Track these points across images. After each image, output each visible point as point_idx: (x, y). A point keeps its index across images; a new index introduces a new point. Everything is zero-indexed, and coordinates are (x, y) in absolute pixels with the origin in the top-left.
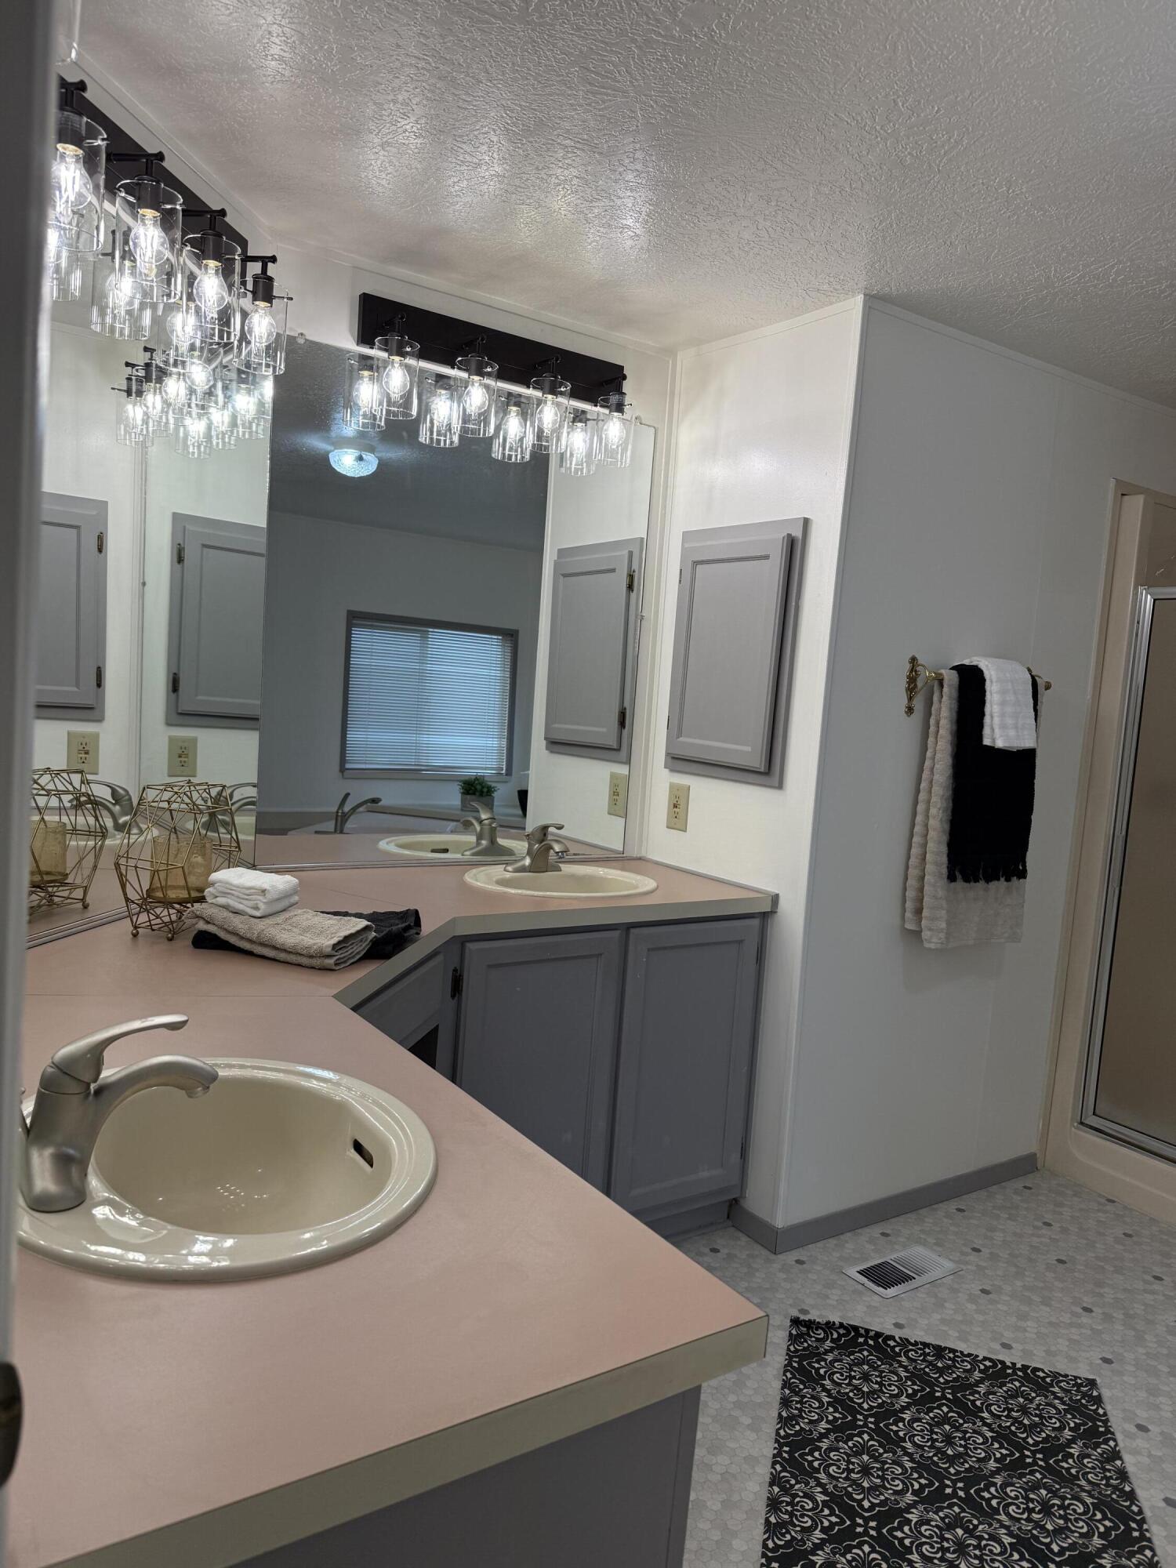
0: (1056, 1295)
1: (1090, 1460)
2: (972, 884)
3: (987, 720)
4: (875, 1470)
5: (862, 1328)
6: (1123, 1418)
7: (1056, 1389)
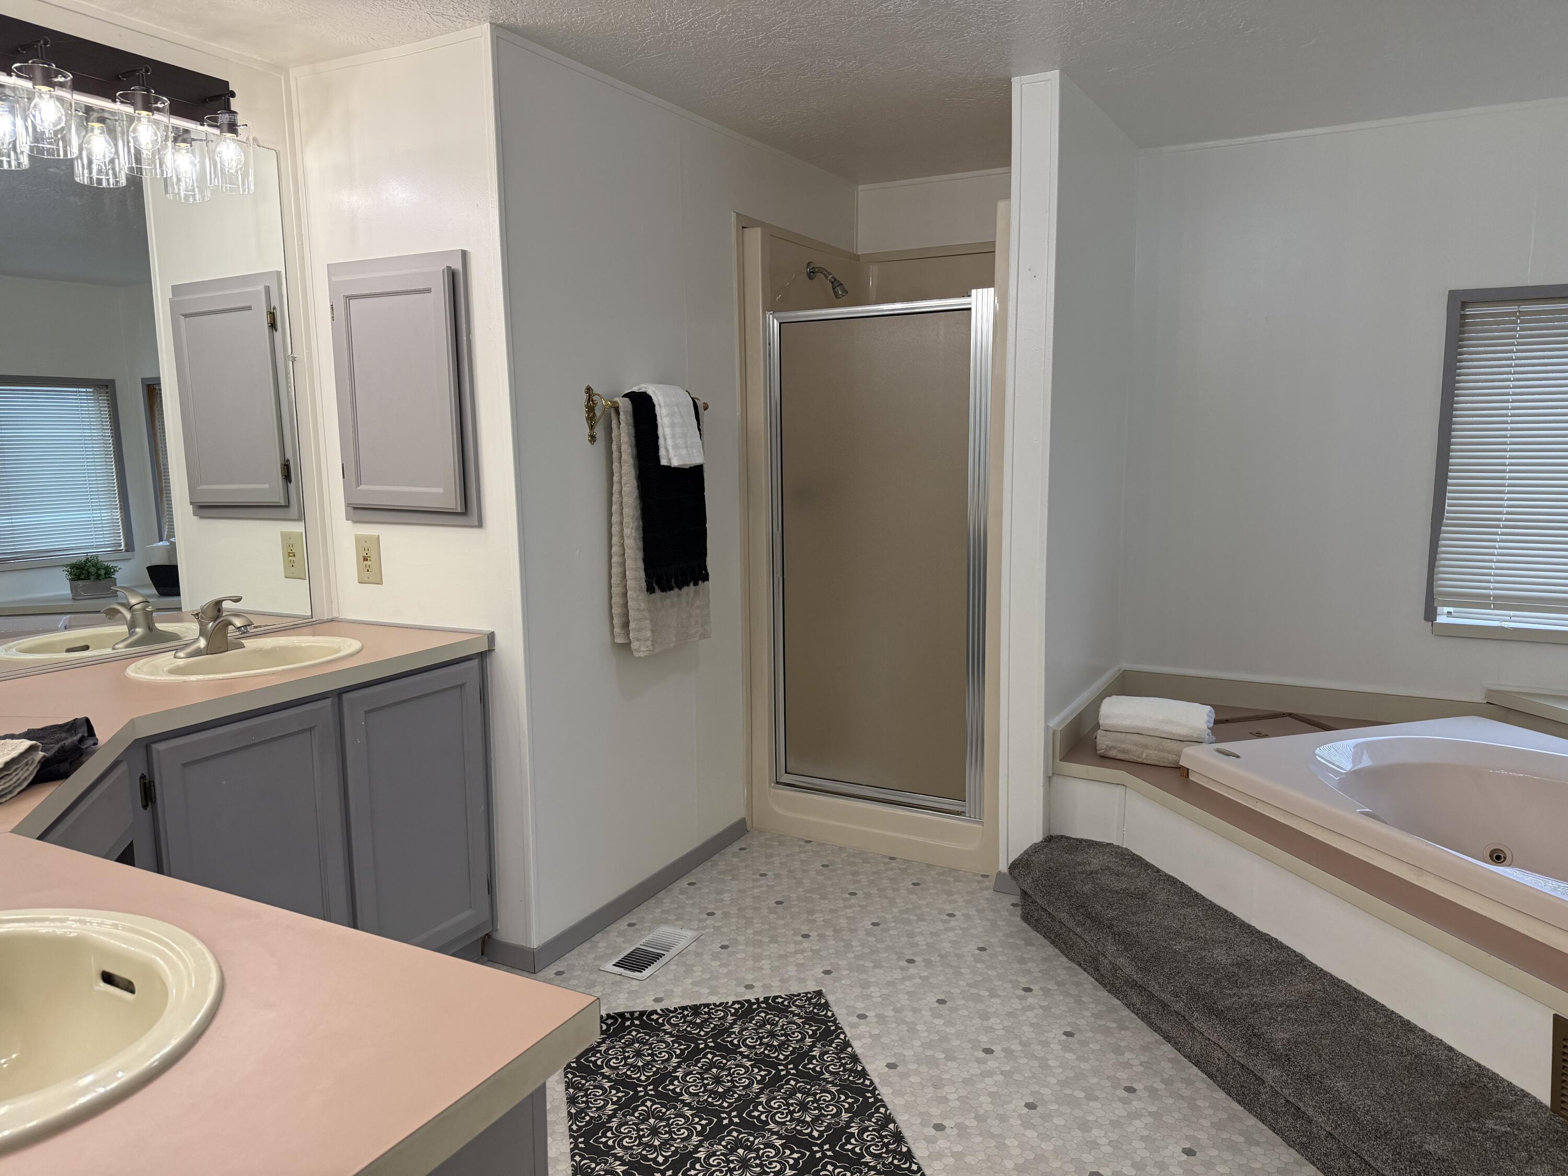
0: (780, 931)
1: (828, 1055)
2: (668, 593)
3: (661, 442)
4: (662, 1128)
5: (627, 1012)
6: (847, 1014)
7: (793, 1008)
